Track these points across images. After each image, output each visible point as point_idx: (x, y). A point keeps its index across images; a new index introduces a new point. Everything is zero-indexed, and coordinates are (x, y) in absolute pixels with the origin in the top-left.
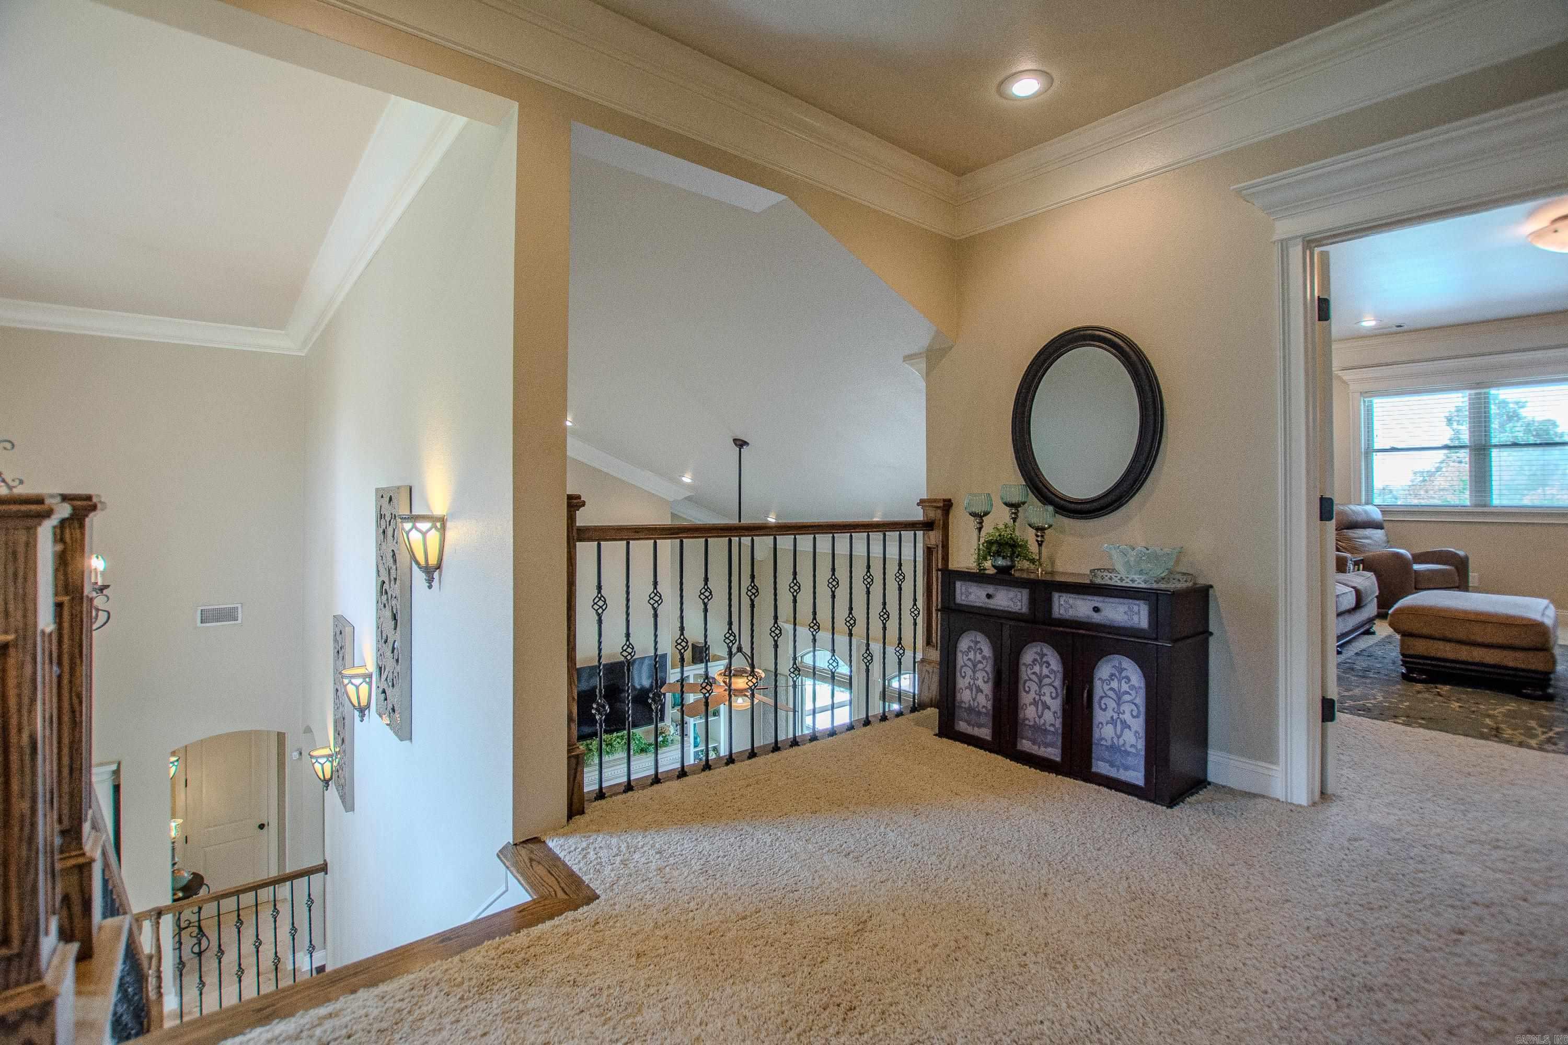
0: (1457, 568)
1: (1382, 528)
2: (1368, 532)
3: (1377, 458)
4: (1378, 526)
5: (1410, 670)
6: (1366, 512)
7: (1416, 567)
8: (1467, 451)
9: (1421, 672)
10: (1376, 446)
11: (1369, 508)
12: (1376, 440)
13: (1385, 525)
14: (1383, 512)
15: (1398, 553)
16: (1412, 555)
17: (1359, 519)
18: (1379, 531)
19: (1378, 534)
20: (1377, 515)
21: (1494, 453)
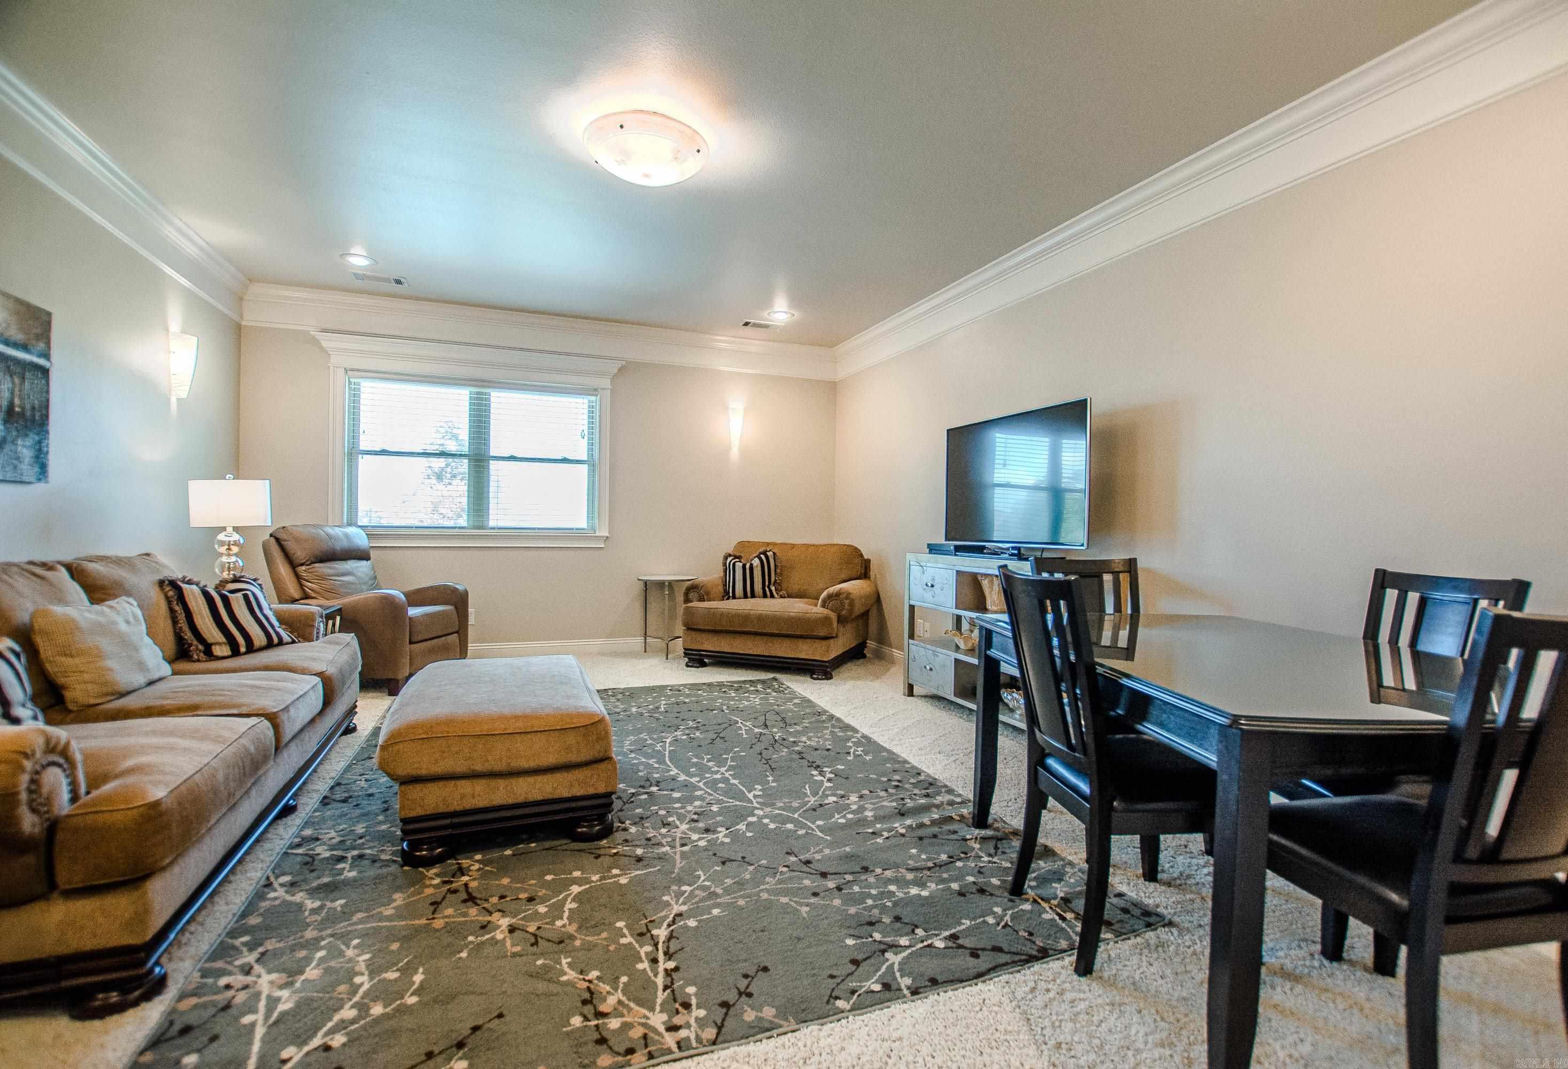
0: (456, 608)
1: (367, 558)
2: (351, 565)
3: (364, 463)
4: (363, 556)
5: (414, 845)
6: (347, 536)
7: (413, 612)
8: (466, 461)
9: (433, 843)
10: (363, 447)
11: (351, 530)
12: (362, 437)
13: (373, 554)
14: (369, 536)
15: (389, 595)
16: (407, 595)
17: (338, 546)
18: (364, 563)
19: (361, 567)
20: (360, 539)
21: (493, 465)
